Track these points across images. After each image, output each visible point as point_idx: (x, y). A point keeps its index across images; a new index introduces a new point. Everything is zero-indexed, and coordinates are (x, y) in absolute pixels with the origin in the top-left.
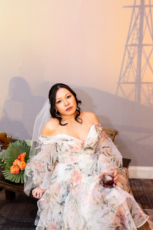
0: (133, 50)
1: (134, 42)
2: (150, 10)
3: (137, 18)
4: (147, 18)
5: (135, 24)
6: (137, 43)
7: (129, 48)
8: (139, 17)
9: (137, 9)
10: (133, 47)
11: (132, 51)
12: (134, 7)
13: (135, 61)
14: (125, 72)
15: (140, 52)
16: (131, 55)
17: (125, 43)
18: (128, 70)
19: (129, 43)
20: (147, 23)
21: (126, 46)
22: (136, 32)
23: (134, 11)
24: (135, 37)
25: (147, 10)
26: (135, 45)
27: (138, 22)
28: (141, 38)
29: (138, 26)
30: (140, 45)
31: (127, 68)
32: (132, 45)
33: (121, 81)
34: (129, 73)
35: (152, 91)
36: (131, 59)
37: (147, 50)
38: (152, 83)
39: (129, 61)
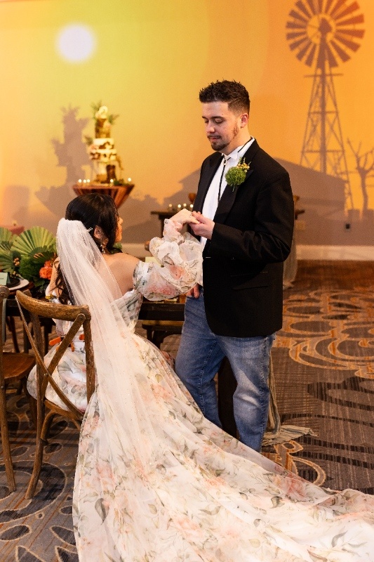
0: (315, 117)
1: (317, 110)
2: (332, 80)
3: (318, 87)
4: (328, 86)
5: (317, 93)
6: (320, 110)
7: (312, 115)
8: (321, 85)
9: (318, 79)
10: (316, 115)
11: (315, 119)
12: (315, 76)
13: (319, 128)
14: (309, 140)
15: (323, 120)
16: (315, 123)
17: (307, 111)
18: (312, 138)
19: (312, 110)
20: (329, 91)
21: (309, 114)
22: (318, 100)
23: (315, 80)
24: (318, 104)
25: (328, 79)
26: (318, 113)
27: (320, 90)
28: (323, 105)
29: (320, 94)
30: (323, 113)
31: (311, 135)
32: (315, 113)
33: (306, 150)
34: (313, 141)
35: (339, 160)
36: (315, 127)
37: (330, 117)
38: (338, 151)
39: (312, 129)
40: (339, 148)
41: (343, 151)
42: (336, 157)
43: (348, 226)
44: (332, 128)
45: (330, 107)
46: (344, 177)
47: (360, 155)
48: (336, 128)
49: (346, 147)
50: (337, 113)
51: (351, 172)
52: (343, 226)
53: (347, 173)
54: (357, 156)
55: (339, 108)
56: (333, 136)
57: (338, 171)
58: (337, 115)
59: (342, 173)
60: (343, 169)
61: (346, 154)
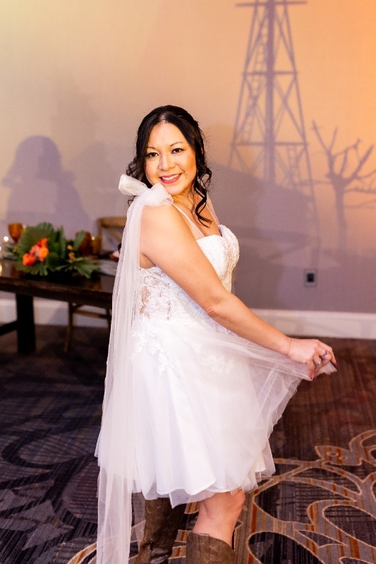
0: (256, 82)
1: (259, 67)
2: (286, 12)
3: (261, 25)
4: (280, 25)
5: (260, 36)
6: (265, 69)
7: (249, 78)
8: (266, 23)
9: (261, 10)
10: (257, 77)
11: (255, 85)
12: (256, 4)
13: (262, 102)
14: (245, 123)
15: (270, 85)
16: (255, 93)
17: (241, 69)
18: (250, 119)
19: (250, 69)
20: (282, 33)
21: (245, 74)
22: (261, 49)
23: (256, 12)
24: (261, 58)
25: (280, 10)
26: (260, 73)
27: (265, 31)
28: (270, 60)
29: (265, 39)
30: (270, 74)
31: (247, 115)
32: (255, 73)
33: (238, 141)
34: (251, 124)
35: (298, 159)
36: (255, 99)
37: (283, 82)
38: (295, 144)
39: (251, 102)
40: (298, 139)
41: (305, 144)
42: (292, 154)
43: (311, 278)
44: (285, 101)
45: (282, 63)
46: (306, 191)
47: (334, 152)
48: (292, 102)
49: (311, 136)
50: (295, 73)
51: (318, 182)
52: (303, 278)
53: (311, 182)
54: (329, 153)
55: (299, 67)
56: (287, 116)
57: (296, 180)
58: (295, 79)
59: (302, 184)
60: (305, 176)
61: (311, 149)
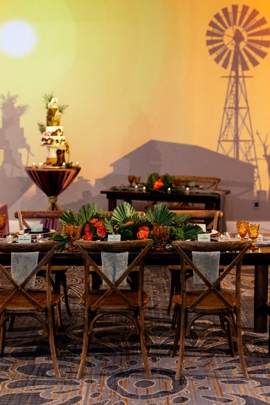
1: (231, 105)
2: (244, 81)
3: (233, 86)
4: (241, 86)
5: (232, 91)
6: (234, 106)
7: (227, 110)
8: (235, 85)
9: (232, 79)
10: (230, 110)
11: (230, 113)
12: (230, 77)
13: (233, 121)
14: (224, 131)
15: (237, 114)
16: (229, 117)
17: (223, 106)
18: (227, 129)
19: (227, 106)
20: (242, 90)
21: (225, 109)
22: (232, 97)
23: (230, 80)
24: (232, 101)
25: (241, 80)
26: (232, 108)
27: (234, 89)
28: (237, 102)
29: (234, 93)
30: (237, 108)
31: (226, 127)
32: (230, 108)
33: (221, 139)
34: (228, 132)
35: (250, 148)
36: (230, 119)
37: (242, 112)
38: (248, 141)
39: (228, 121)
40: (250, 138)
41: (253, 141)
42: (247, 146)
43: (257, 205)
44: (244, 121)
45: (242, 103)
46: (254, 163)
47: (266, 145)
48: (247, 121)
49: (256, 137)
50: (248, 108)
51: (259, 159)
52: (253, 205)
53: (256, 159)
54: (264, 145)
55: (250, 106)
56: (244, 127)
57: (249, 158)
58: (248, 111)
59: (252, 160)
60: (253, 156)
61: (256, 143)
